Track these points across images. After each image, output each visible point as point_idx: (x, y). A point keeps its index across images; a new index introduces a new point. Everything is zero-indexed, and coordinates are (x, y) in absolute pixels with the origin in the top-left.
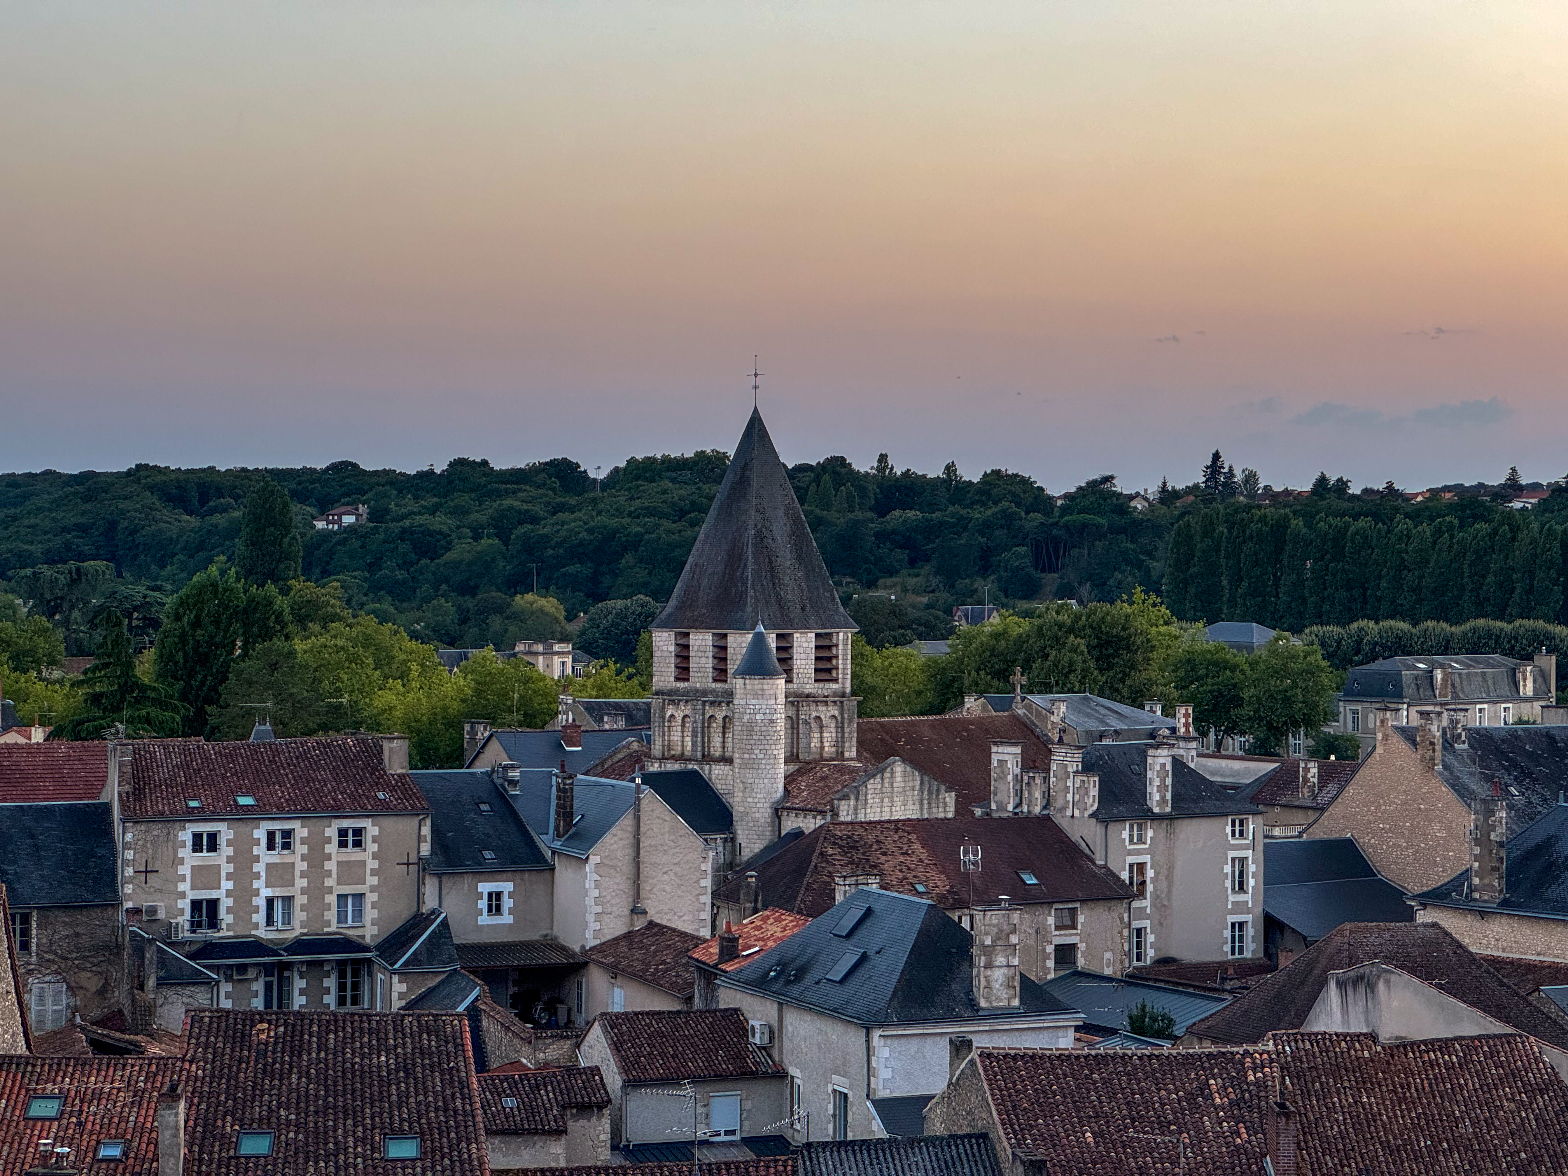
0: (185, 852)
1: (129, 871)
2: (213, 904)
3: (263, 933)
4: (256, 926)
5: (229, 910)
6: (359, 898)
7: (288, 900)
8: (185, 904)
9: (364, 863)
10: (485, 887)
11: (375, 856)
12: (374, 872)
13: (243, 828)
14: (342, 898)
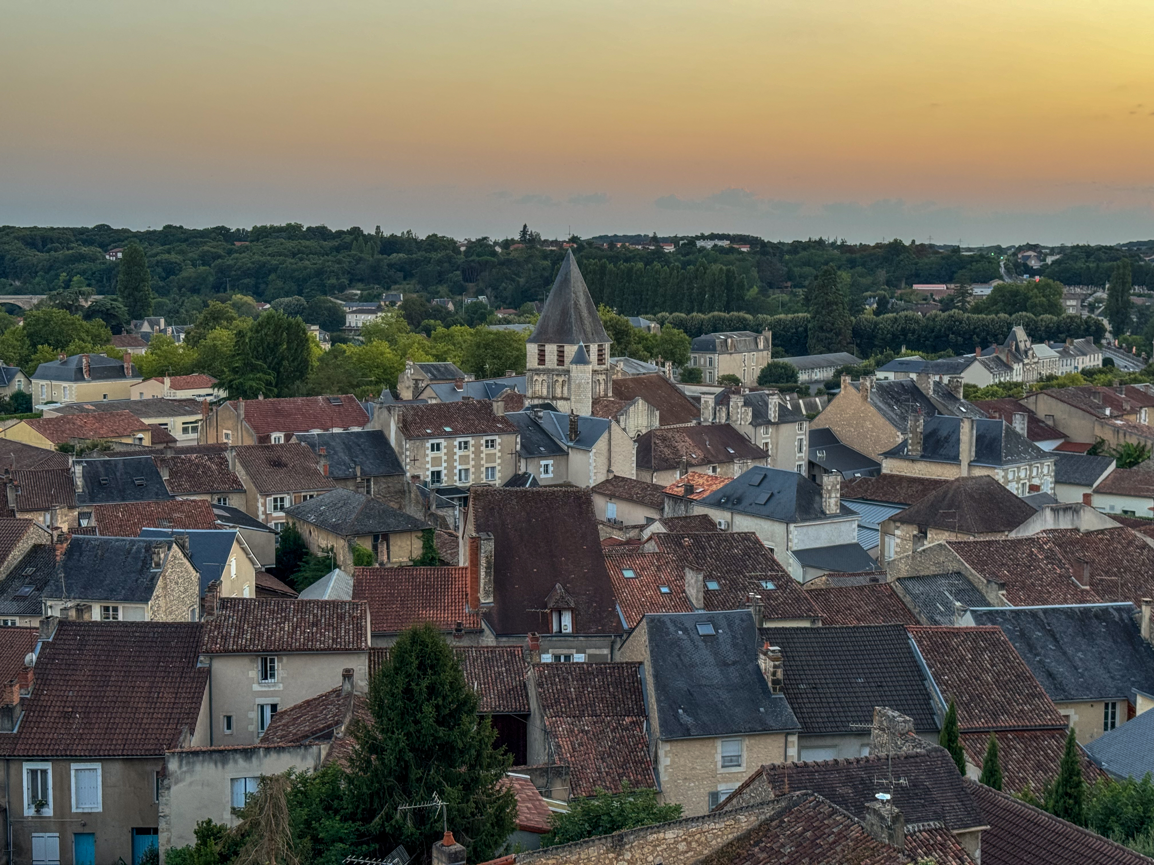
0: (429, 452)
1: (408, 460)
2: (439, 473)
3: (458, 484)
4: (456, 481)
5: (445, 475)
6: (493, 468)
7: (467, 470)
8: (429, 473)
9: (495, 454)
10: (543, 463)
11: (499, 451)
12: (499, 458)
13: (450, 441)
14: (487, 468)
